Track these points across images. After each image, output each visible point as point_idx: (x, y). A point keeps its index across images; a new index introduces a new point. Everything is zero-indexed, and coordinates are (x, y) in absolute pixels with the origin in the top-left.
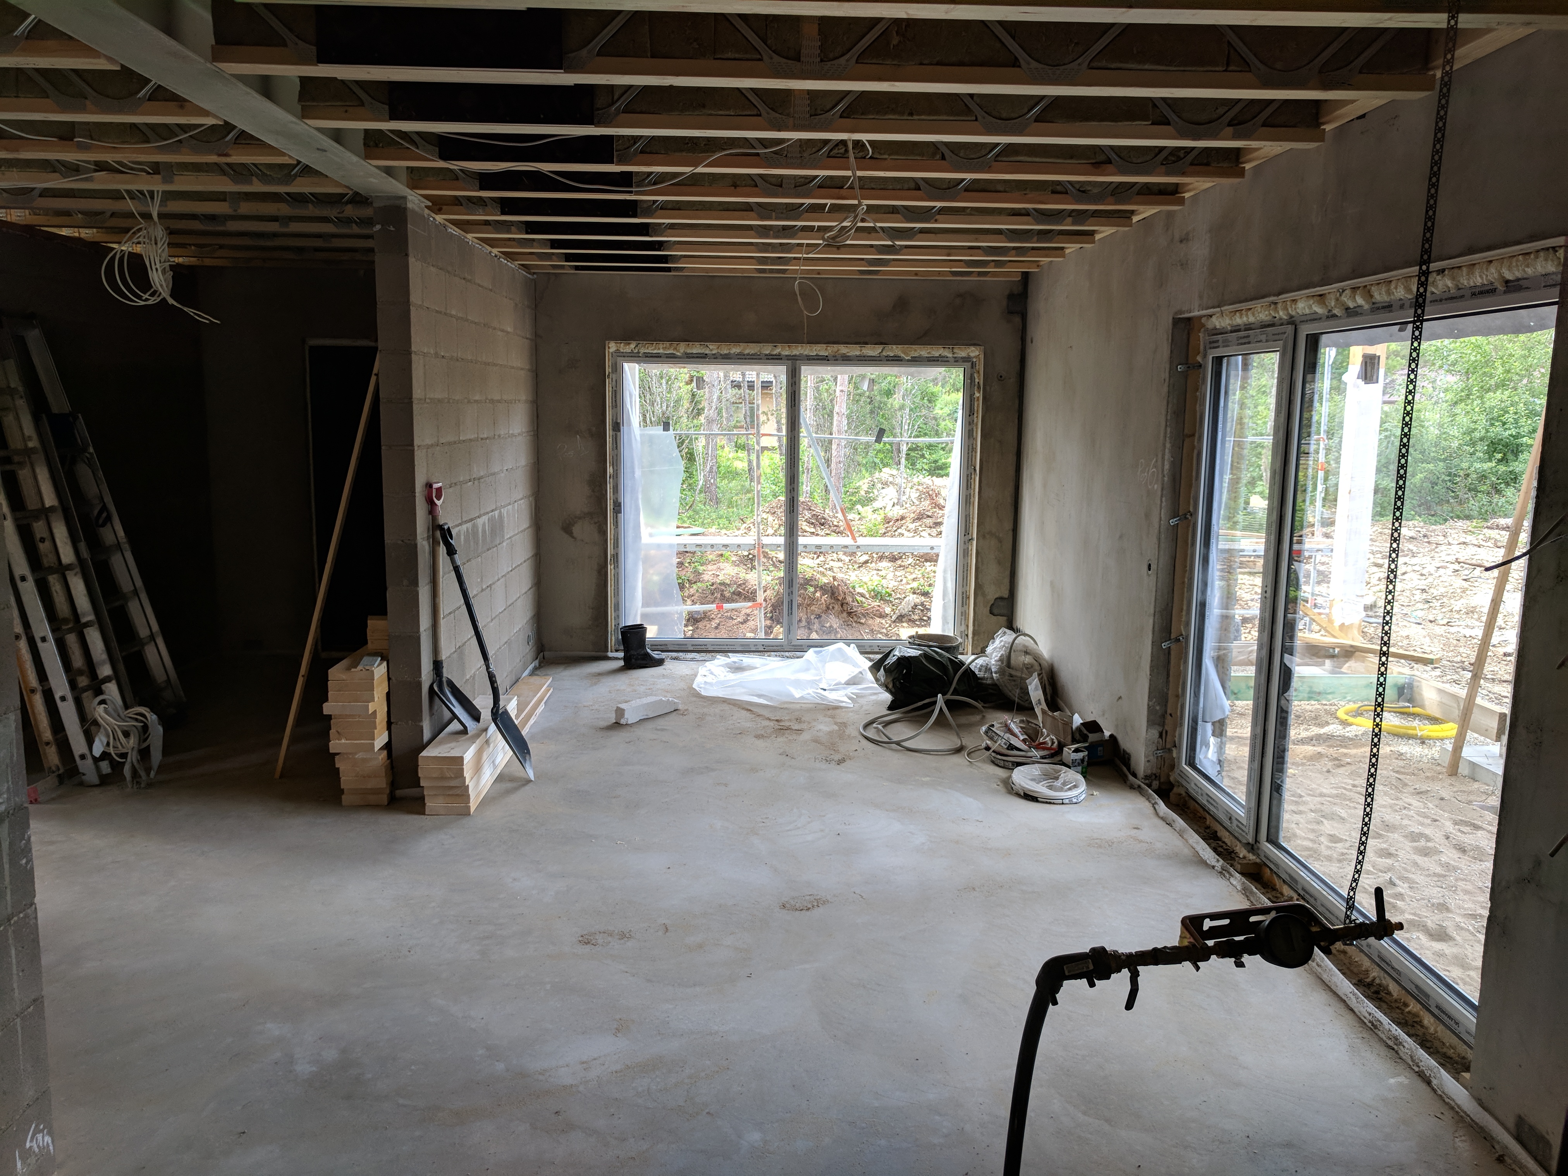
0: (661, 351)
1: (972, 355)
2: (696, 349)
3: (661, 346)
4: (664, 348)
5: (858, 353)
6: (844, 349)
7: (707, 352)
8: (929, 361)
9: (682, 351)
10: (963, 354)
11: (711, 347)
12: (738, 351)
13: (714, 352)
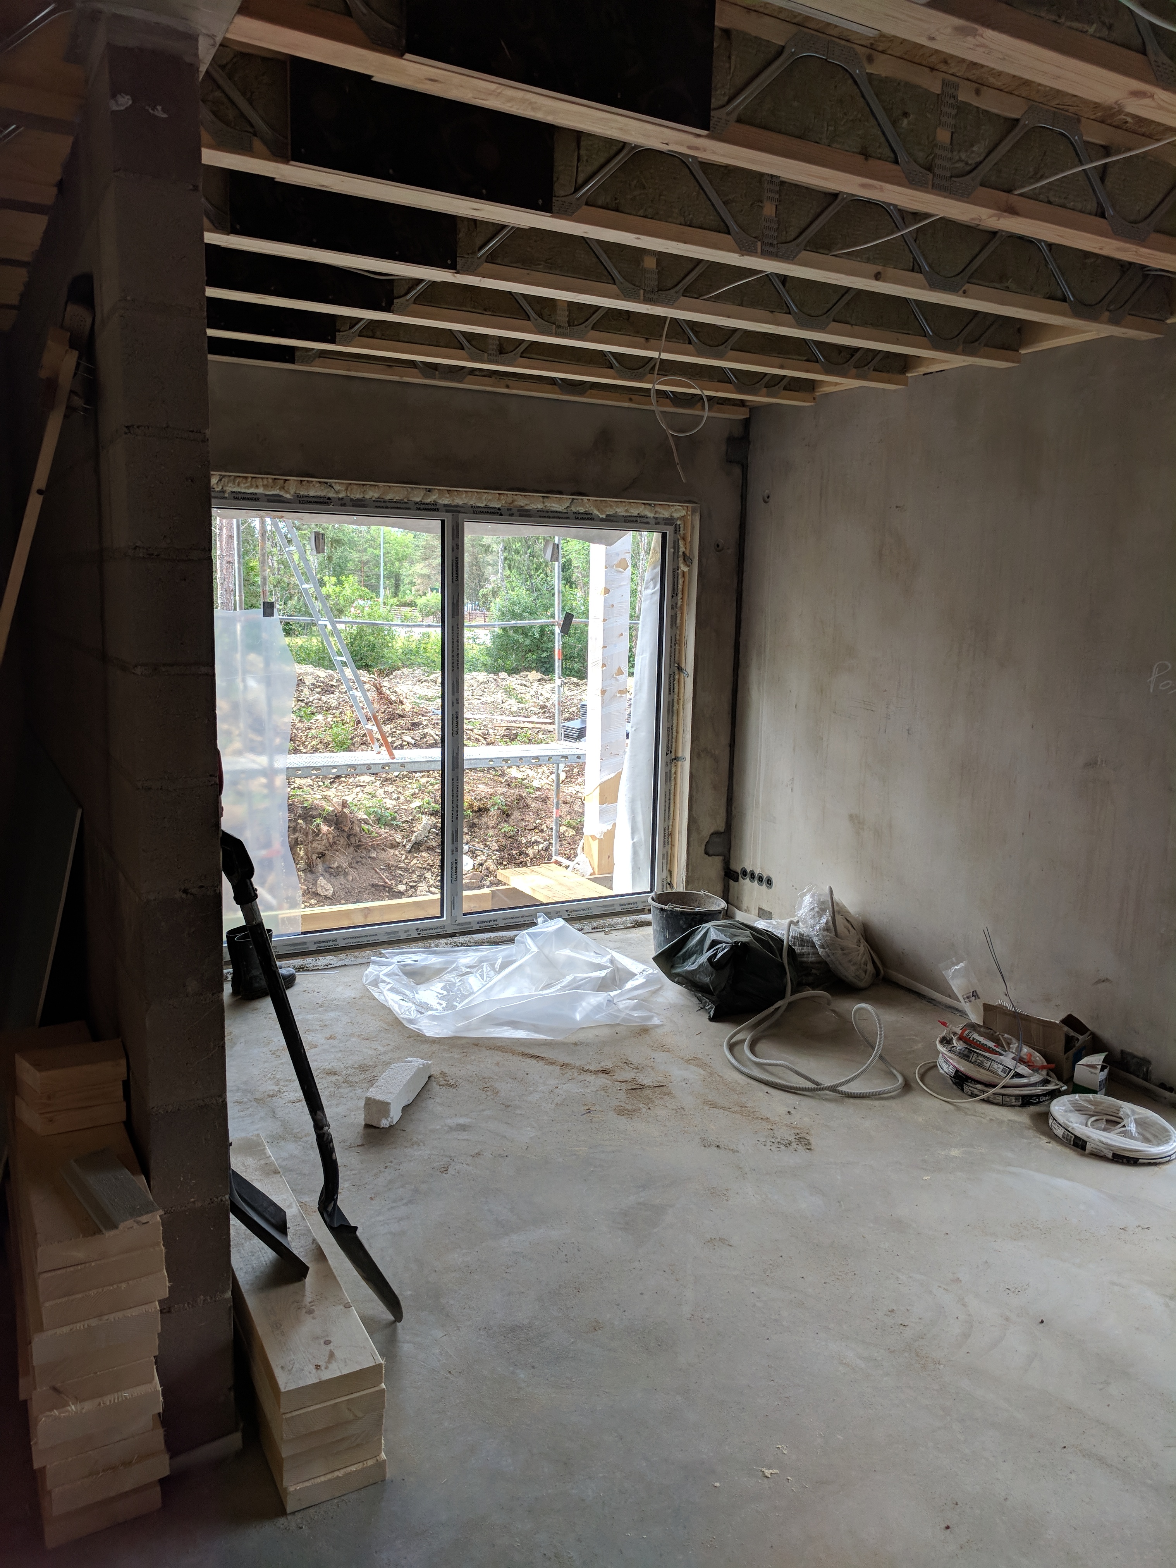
0: (260, 490)
1: (676, 515)
2: (315, 490)
3: (260, 482)
4: (265, 486)
5: (540, 506)
6: (522, 500)
7: (331, 495)
8: (626, 521)
9: (292, 492)
10: (665, 514)
11: (337, 487)
12: (376, 495)
13: (340, 496)
